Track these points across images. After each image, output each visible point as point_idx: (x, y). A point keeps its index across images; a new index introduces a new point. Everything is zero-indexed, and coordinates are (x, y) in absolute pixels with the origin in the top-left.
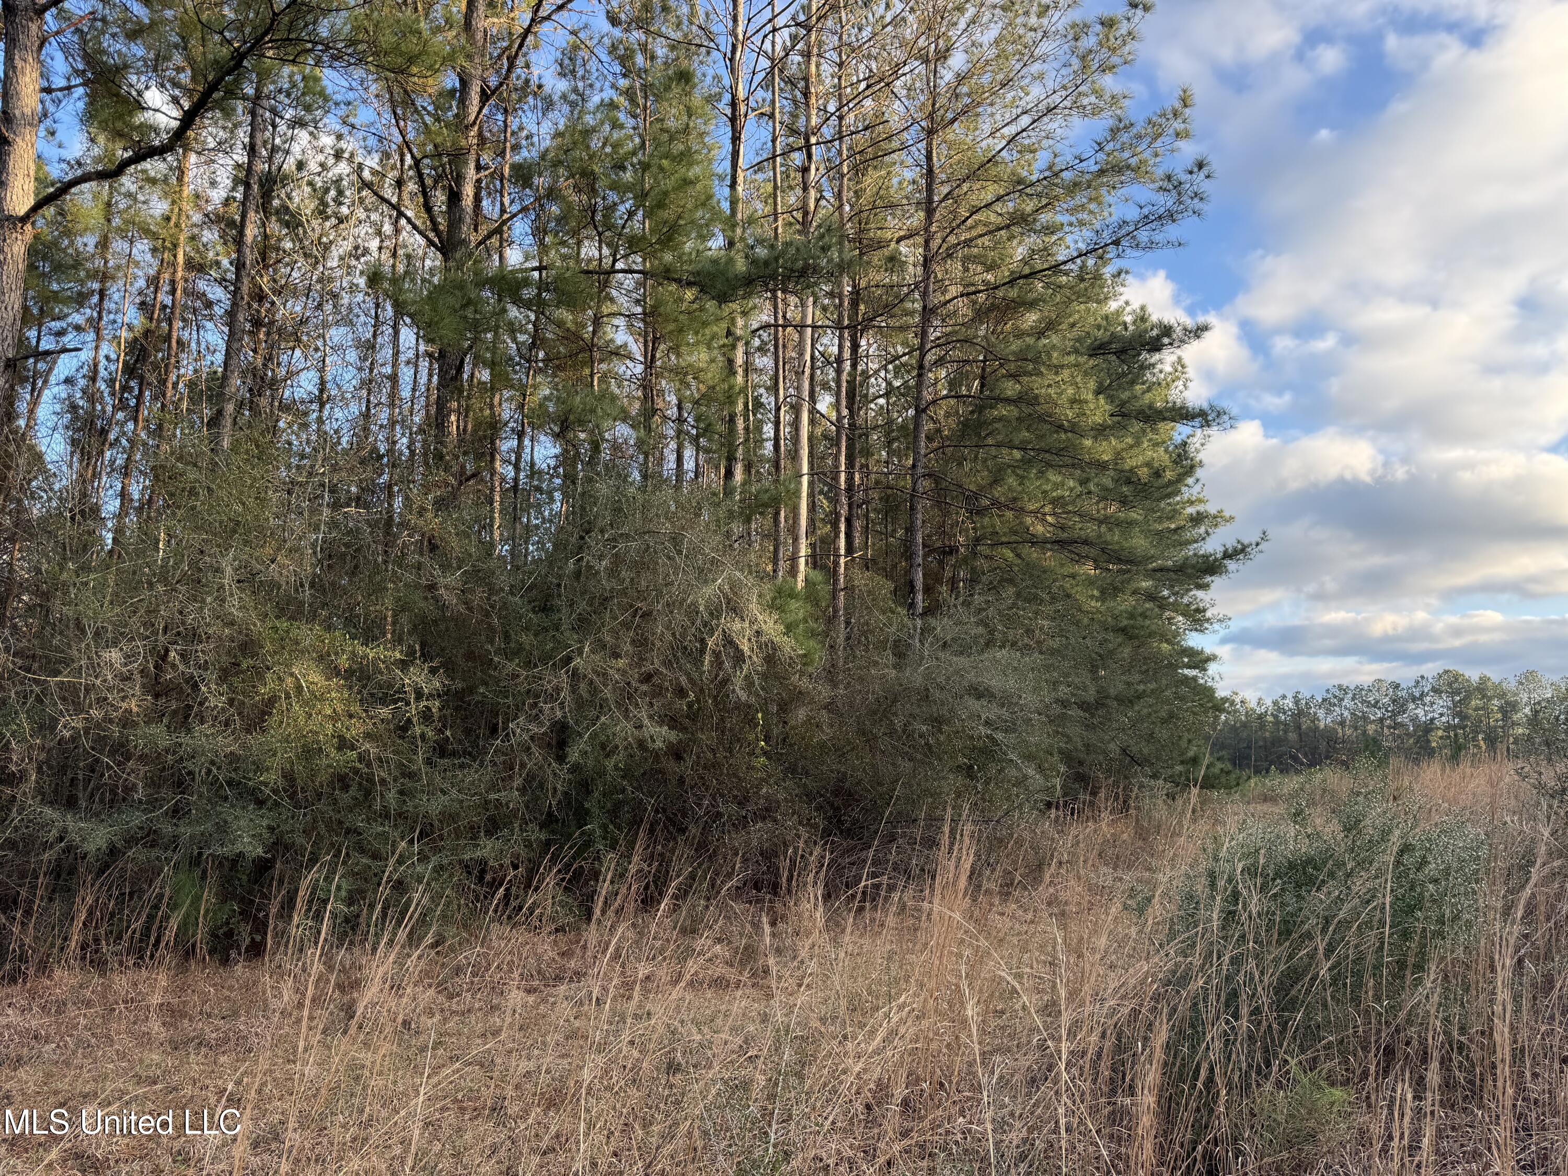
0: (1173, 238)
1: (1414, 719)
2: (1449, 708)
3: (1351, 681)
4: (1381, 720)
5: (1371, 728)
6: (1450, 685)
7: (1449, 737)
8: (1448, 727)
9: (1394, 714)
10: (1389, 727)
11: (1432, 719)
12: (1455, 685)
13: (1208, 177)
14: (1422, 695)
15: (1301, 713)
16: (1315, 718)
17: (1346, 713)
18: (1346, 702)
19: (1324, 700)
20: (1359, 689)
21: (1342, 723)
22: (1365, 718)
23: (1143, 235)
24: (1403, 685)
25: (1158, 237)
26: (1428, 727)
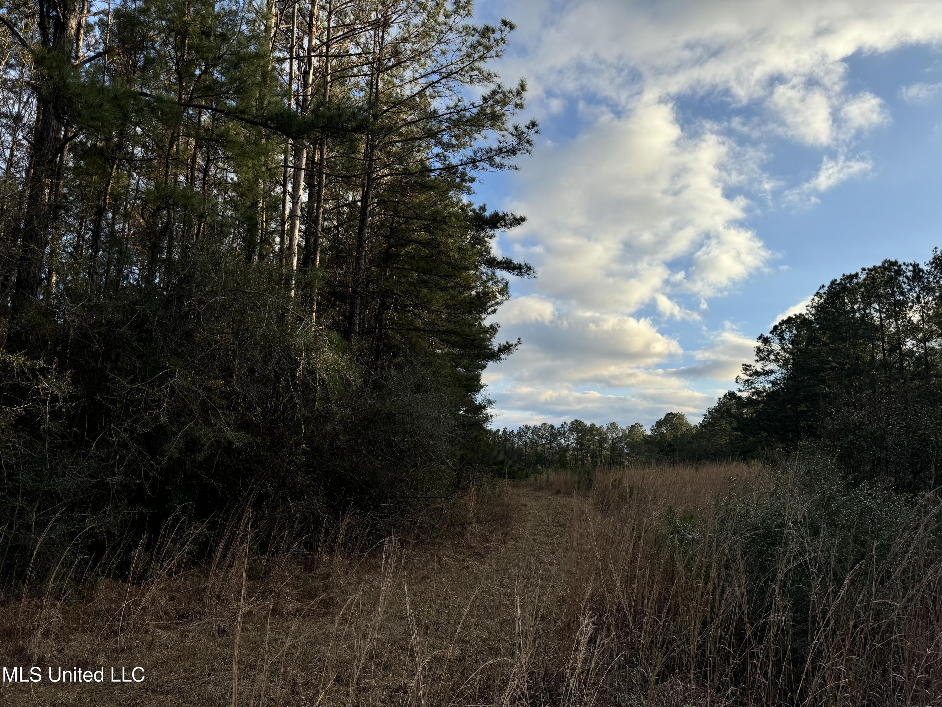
0: (513, 164)
1: (560, 445)
2: (576, 440)
3: (532, 424)
4: (544, 445)
5: (539, 449)
6: (577, 427)
7: (574, 455)
8: (575, 450)
9: (551, 442)
10: (548, 448)
11: (568, 445)
12: (580, 428)
13: (537, 132)
14: (565, 432)
15: (506, 439)
16: (513, 443)
17: (528, 440)
18: (528, 435)
19: (518, 433)
20: (535, 427)
21: (526, 445)
22: (537, 443)
23: (497, 159)
24: (556, 427)
25: (506, 162)
26: (565, 449)
